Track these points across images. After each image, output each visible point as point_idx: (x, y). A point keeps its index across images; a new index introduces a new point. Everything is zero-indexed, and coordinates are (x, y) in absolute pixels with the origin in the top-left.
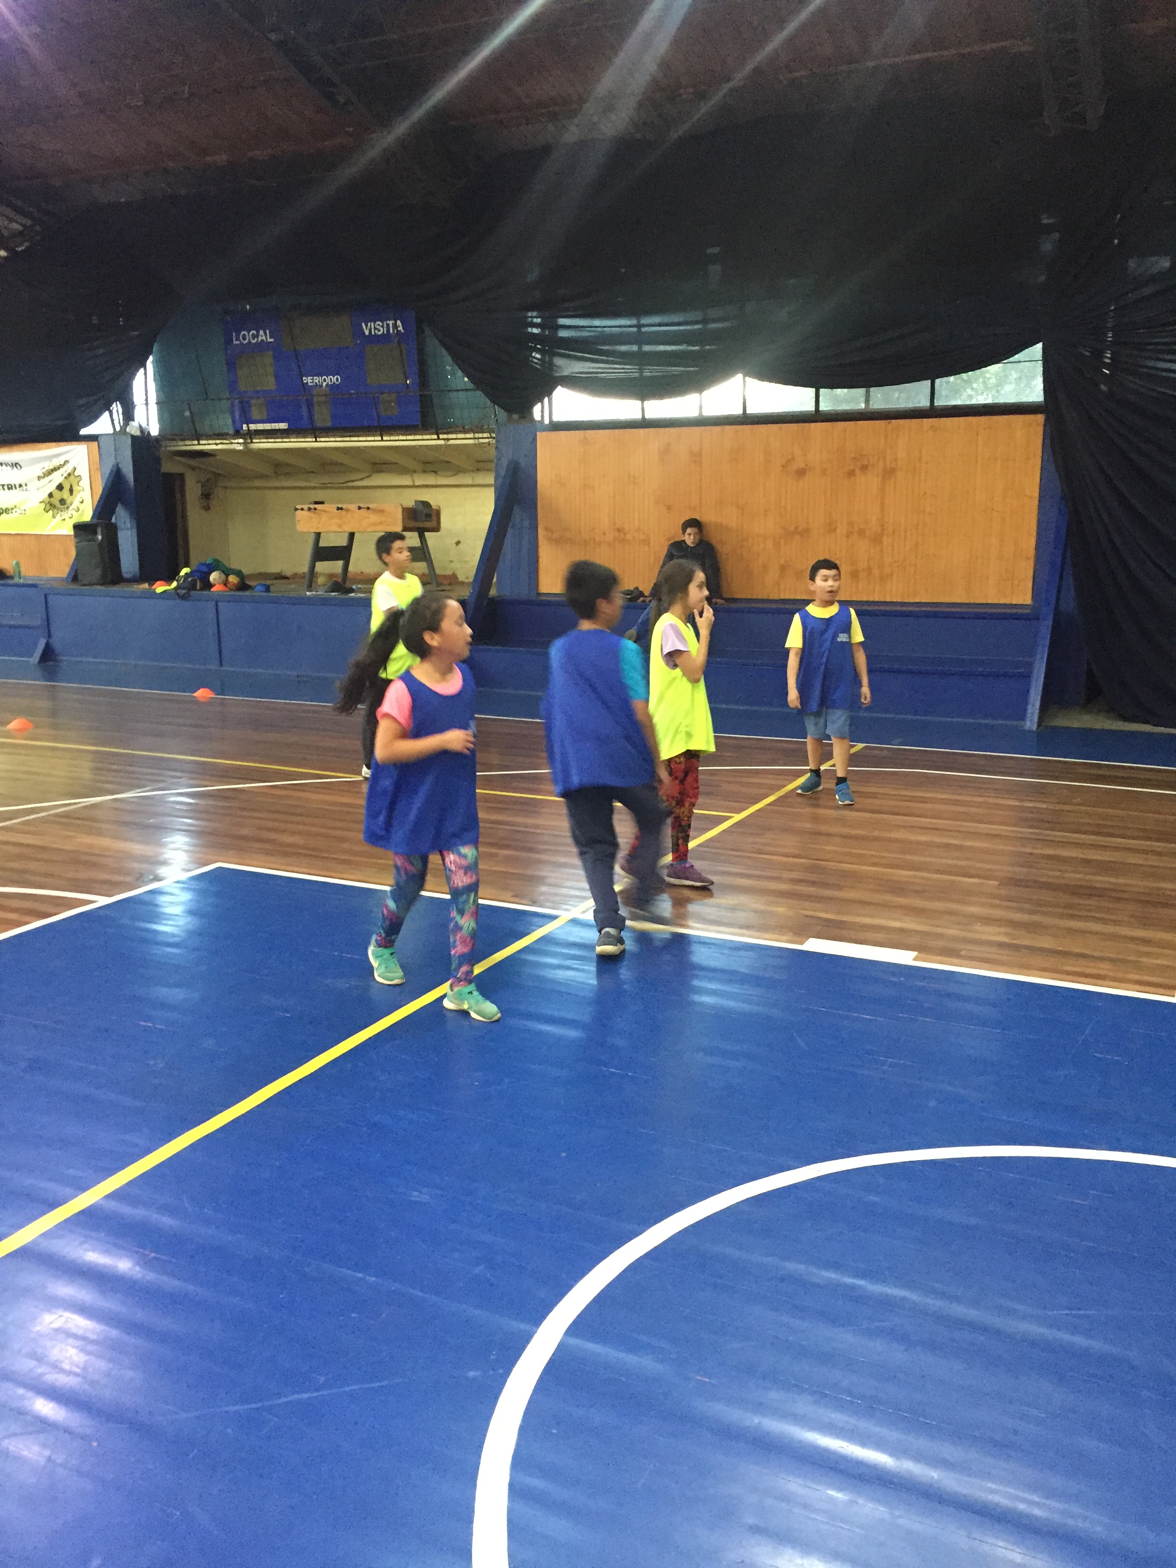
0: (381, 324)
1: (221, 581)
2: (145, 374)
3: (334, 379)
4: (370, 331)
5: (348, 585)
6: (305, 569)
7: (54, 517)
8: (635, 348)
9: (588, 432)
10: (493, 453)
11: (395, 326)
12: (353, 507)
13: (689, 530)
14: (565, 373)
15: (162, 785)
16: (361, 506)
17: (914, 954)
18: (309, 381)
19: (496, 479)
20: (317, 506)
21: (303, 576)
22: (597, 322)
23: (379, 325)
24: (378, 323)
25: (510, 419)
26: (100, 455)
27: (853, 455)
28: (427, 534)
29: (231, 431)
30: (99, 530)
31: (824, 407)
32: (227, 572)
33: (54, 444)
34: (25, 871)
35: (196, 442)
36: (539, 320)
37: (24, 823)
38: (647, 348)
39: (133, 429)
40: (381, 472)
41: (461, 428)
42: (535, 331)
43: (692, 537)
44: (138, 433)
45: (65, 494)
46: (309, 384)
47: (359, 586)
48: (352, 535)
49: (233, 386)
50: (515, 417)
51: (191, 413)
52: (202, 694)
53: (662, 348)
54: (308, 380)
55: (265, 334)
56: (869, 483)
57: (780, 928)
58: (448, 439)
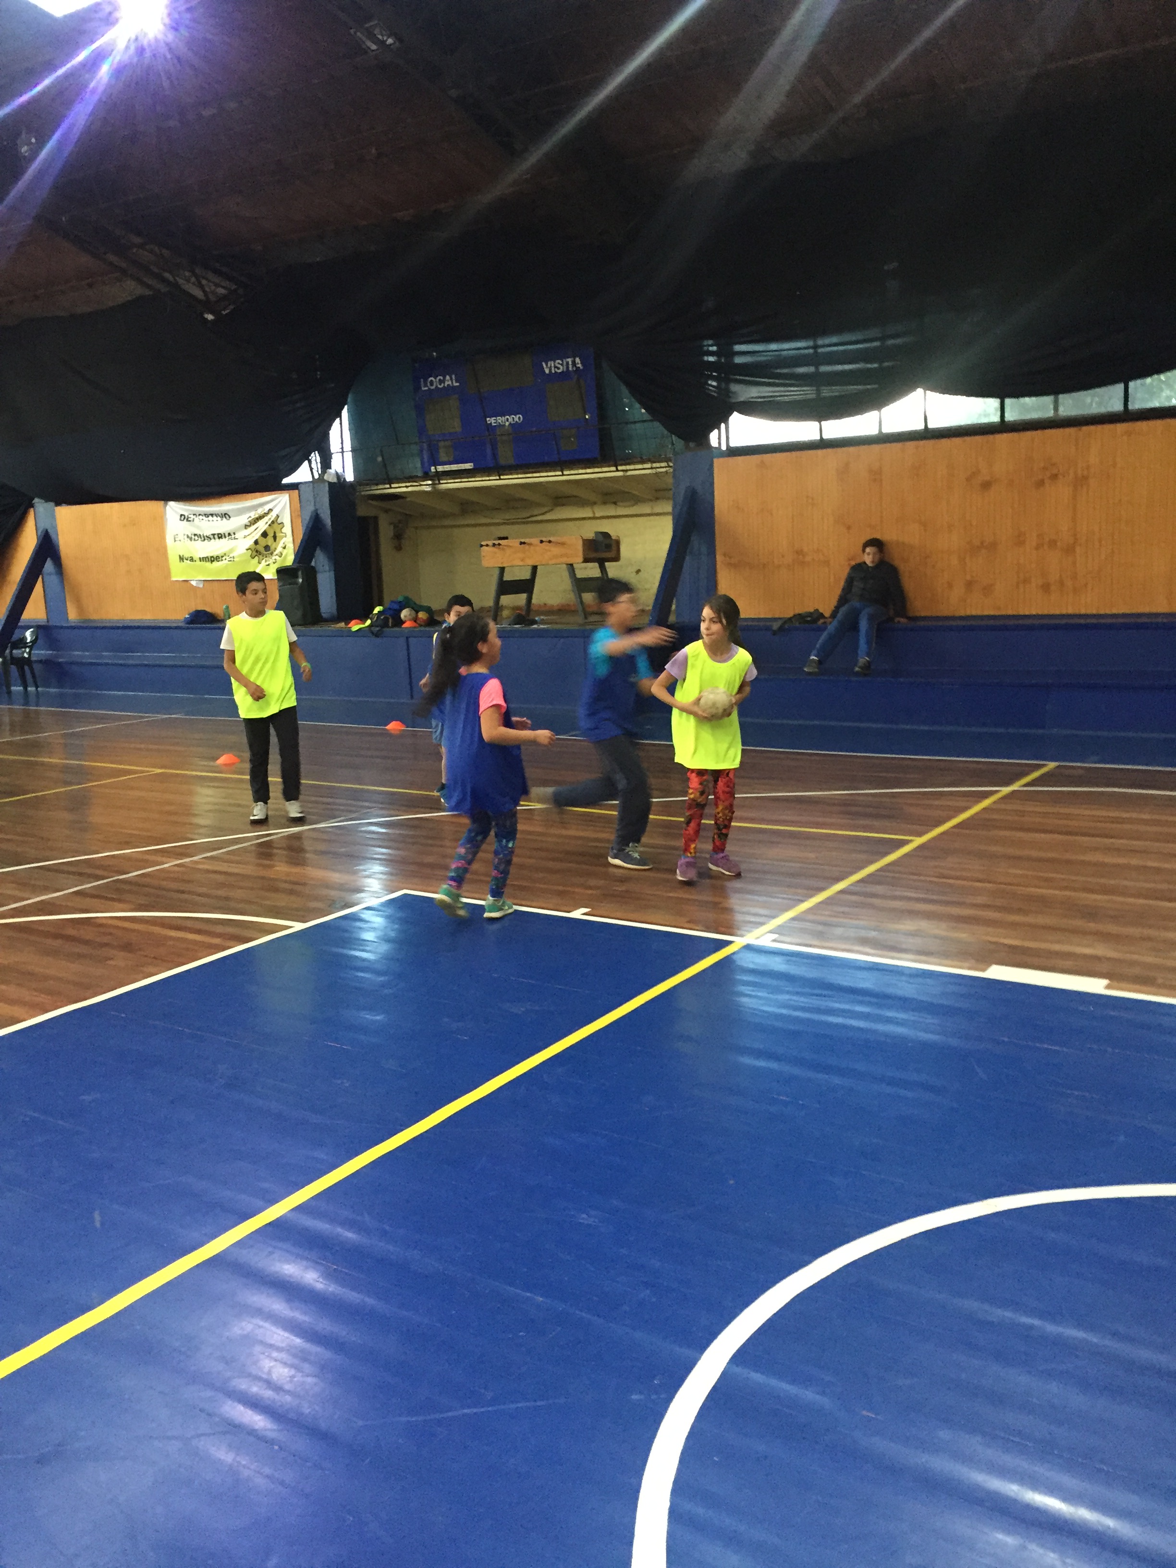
0: (561, 362)
1: (410, 617)
2: (341, 424)
3: (517, 418)
4: (550, 370)
5: (531, 617)
6: (490, 603)
7: (259, 563)
8: (812, 369)
9: (764, 456)
10: (670, 480)
11: (574, 363)
12: (536, 541)
13: (868, 550)
14: (742, 399)
15: (353, 816)
16: (544, 539)
17: (1105, 982)
18: (493, 421)
19: (674, 508)
20: (501, 542)
21: (488, 610)
22: (774, 346)
23: (559, 363)
24: (558, 361)
25: (687, 447)
26: (300, 502)
27: (1042, 465)
28: (607, 564)
29: (420, 474)
30: (300, 573)
31: (1010, 417)
32: (416, 609)
33: (258, 494)
34: (227, 899)
35: (388, 486)
36: (715, 348)
37: (228, 853)
38: (824, 369)
39: (330, 476)
40: (563, 505)
41: (639, 459)
42: (711, 359)
43: (871, 556)
44: (335, 480)
45: (269, 540)
46: (494, 424)
47: (542, 617)
48: (535, 569)
49: (422, 430)
50: (692, 445)
51: (383, 458)
52: (394, 726)
53: (839, 368)
54: (491, 421)
55: (451, 379)
56: (1061, 491)
57: (963, 954)
58: (626, 471)
